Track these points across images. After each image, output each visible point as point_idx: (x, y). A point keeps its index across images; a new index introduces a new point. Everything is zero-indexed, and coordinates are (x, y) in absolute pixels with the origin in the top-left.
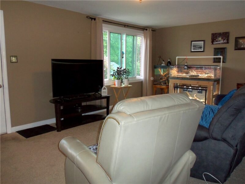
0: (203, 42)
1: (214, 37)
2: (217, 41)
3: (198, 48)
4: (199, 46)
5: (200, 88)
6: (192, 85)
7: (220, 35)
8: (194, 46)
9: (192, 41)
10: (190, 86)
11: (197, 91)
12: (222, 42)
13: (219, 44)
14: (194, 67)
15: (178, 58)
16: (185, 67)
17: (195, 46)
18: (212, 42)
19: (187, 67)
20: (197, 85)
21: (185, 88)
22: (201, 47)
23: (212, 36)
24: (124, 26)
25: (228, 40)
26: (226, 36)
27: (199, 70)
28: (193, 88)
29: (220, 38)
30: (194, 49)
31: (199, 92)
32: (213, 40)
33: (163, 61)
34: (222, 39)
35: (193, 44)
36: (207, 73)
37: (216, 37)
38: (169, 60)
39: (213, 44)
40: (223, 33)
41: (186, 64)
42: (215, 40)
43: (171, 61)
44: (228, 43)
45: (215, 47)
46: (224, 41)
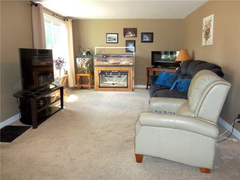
0: (117, 35)
1: (126, 31)
2: (128, 35)
3: (112, 40)
4: (114, 38)
5: (119, 73)
6: (113, 71)
7: (130, 30)
8: (108, 38)
9: (107, 34)
10: (111, 72)
11: (117, 75)
12: (132, 35)
13: (130, 37)
14: (111, 56)
15: (97, 49)
16: (104, 56)
17: (110, 38)
18: (124, 35)
19: (106, 56)
20: (116, 71)
21: (107, 74)
22: (115, 39)
23: (124, 31)
24: (52, 14)
25: (136, 34)
26: (134, 31)
27: (115, 59)
28: (113, 73)
29: (130, 33)
30: (108, 41)
31: (118, 77)
32: (125, 34)
33: (84, 51)
34: (132, 33)
35: (108, 36)
36: (121, 60)
37: (127, 31)
38: (88, 50)
39: (125, 37)
40: (133, 29)
41: (104, 54)
42: (126, 34)
43: (90, 51)
44: (136, 36)
45: (126, 40)
46: (133, 35)
